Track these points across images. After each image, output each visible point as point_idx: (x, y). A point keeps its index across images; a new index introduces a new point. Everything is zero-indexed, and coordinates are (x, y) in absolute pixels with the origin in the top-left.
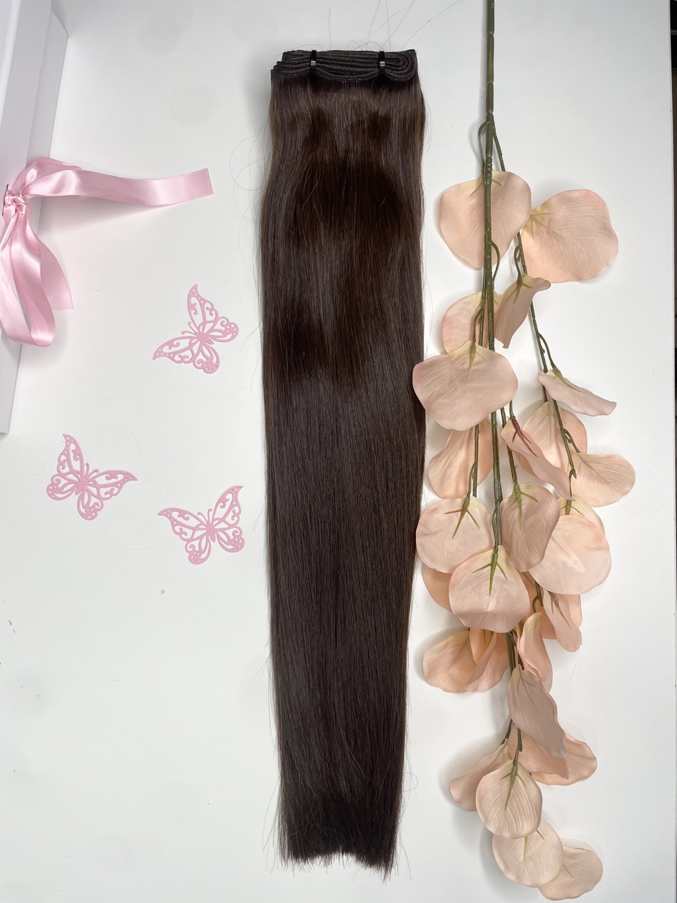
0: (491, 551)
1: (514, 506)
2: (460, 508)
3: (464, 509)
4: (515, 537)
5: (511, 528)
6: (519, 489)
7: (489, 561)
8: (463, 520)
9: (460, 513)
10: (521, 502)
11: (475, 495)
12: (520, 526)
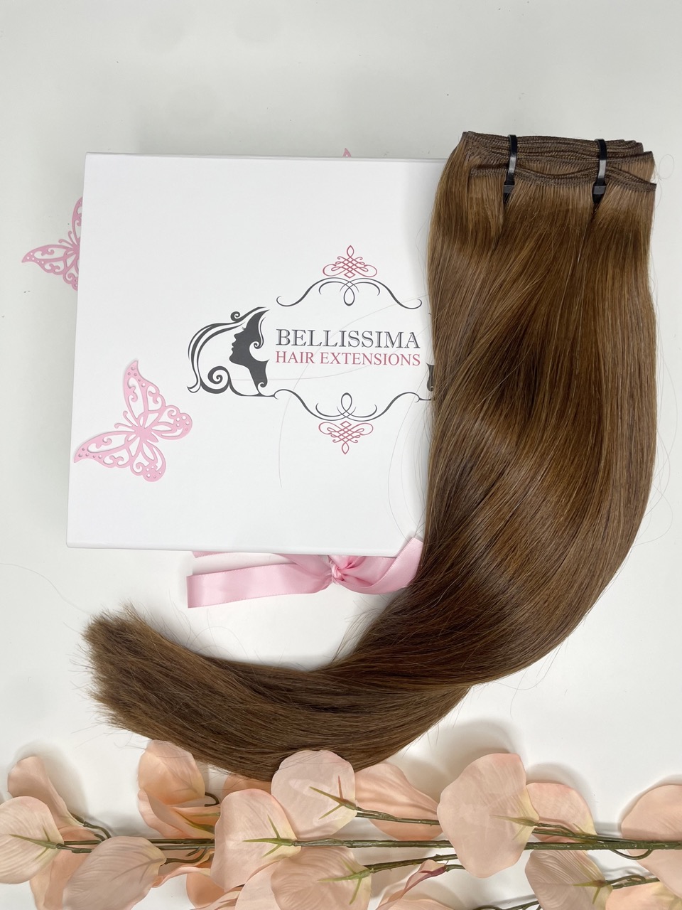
0: (294, 837)
1: (347, 869)
2: (344, 798)
3: (343, 802)
4: (310, 871)
5: (321, 865)
6: (365, 877)
7: (283, 836)
8: (331, 800)
9: (339, 796)
10: (350, 879)
11: (359, 815)
12: (324, 879)
